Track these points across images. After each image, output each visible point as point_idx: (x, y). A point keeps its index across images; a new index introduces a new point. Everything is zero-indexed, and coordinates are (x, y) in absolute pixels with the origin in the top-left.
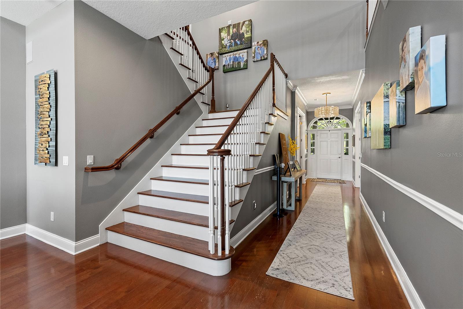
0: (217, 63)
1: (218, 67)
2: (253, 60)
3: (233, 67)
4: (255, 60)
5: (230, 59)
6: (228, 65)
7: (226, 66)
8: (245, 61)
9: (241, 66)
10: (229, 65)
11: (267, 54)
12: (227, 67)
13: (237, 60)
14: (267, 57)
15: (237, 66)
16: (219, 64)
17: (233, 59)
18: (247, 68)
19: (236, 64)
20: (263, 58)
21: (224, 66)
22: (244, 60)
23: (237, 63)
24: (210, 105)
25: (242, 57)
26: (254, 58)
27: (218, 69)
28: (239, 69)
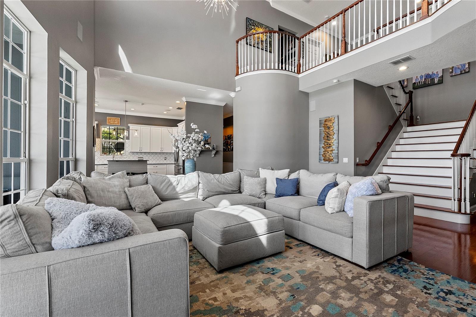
0: (406, 82)
1: (407, 85)
2: (450, 74)
3: (425, 84)
4: (454, 75)
5: (422, 77)
6: (419, 82)
7: (416, 84)
8: (441, 76)
9: (436, 81)
10: (421, 82)
11: (469, 68)
12: (418, 84)
13: (430, 77)
14: (469, 70)
15: (430, 82)
16: (407, 83)
17: (425, 77)
18: (442, 83)
19: (428, 80)
20: (463, 72)
21: (415, 83)
22: (439, 76)
23: (431, 80)
24: (408, 120)
25: (436, 74)
26: (452, 73)
27: (407, 87)
28: (433, 84)
